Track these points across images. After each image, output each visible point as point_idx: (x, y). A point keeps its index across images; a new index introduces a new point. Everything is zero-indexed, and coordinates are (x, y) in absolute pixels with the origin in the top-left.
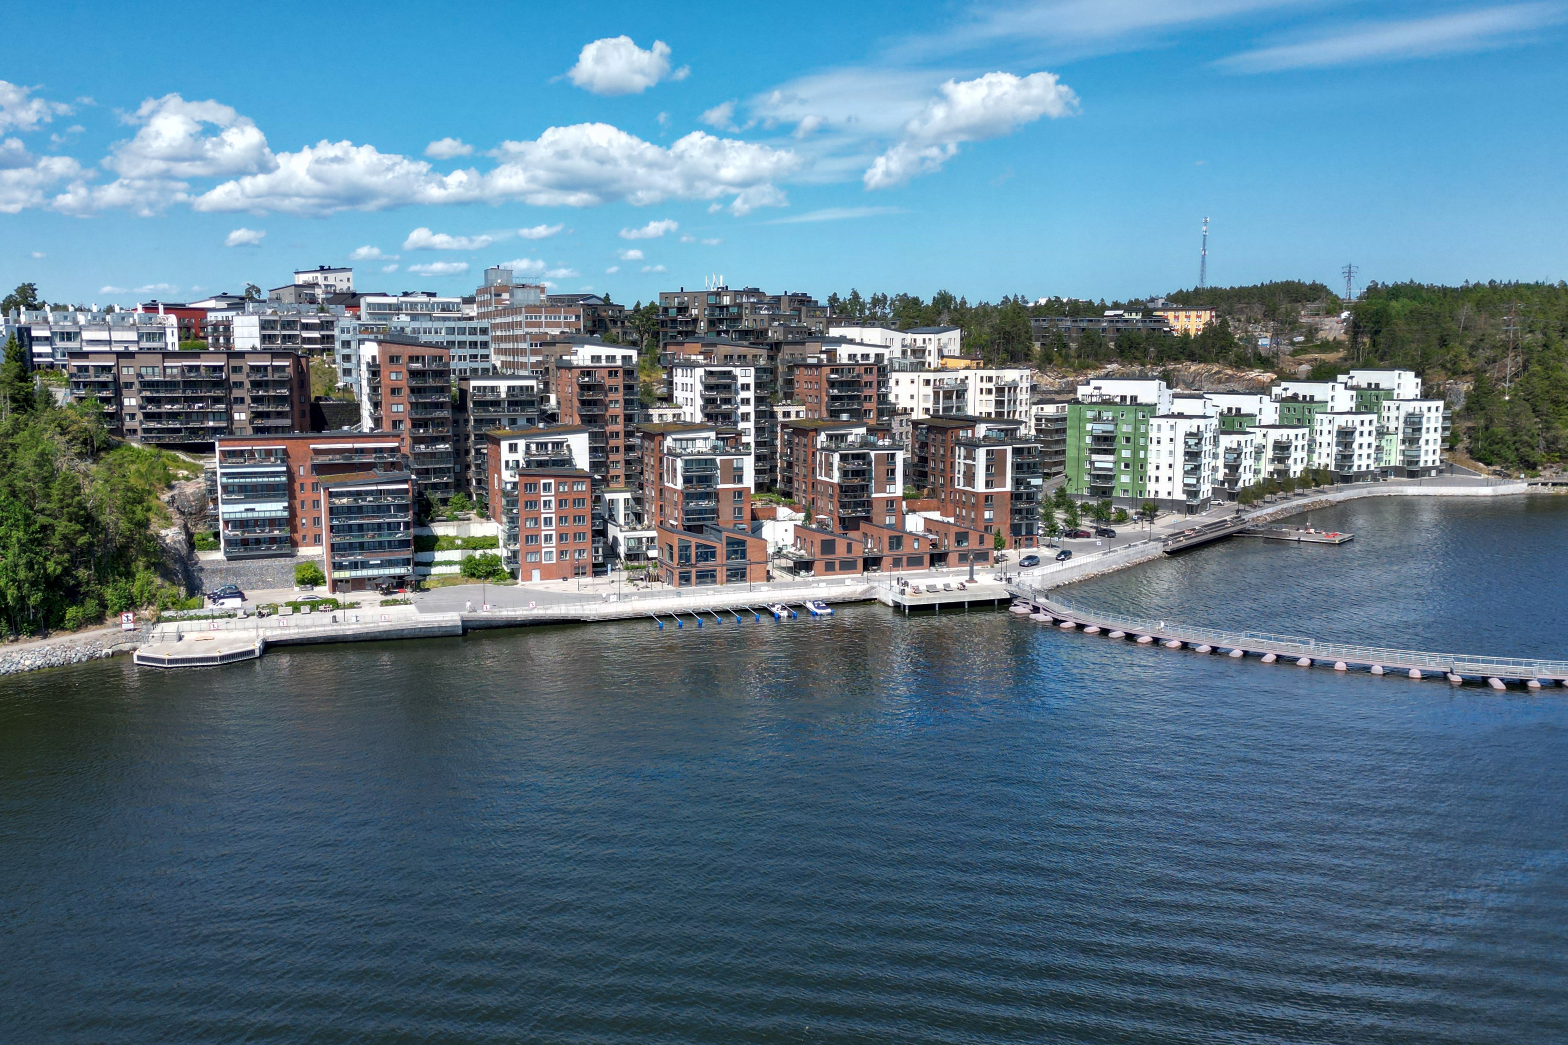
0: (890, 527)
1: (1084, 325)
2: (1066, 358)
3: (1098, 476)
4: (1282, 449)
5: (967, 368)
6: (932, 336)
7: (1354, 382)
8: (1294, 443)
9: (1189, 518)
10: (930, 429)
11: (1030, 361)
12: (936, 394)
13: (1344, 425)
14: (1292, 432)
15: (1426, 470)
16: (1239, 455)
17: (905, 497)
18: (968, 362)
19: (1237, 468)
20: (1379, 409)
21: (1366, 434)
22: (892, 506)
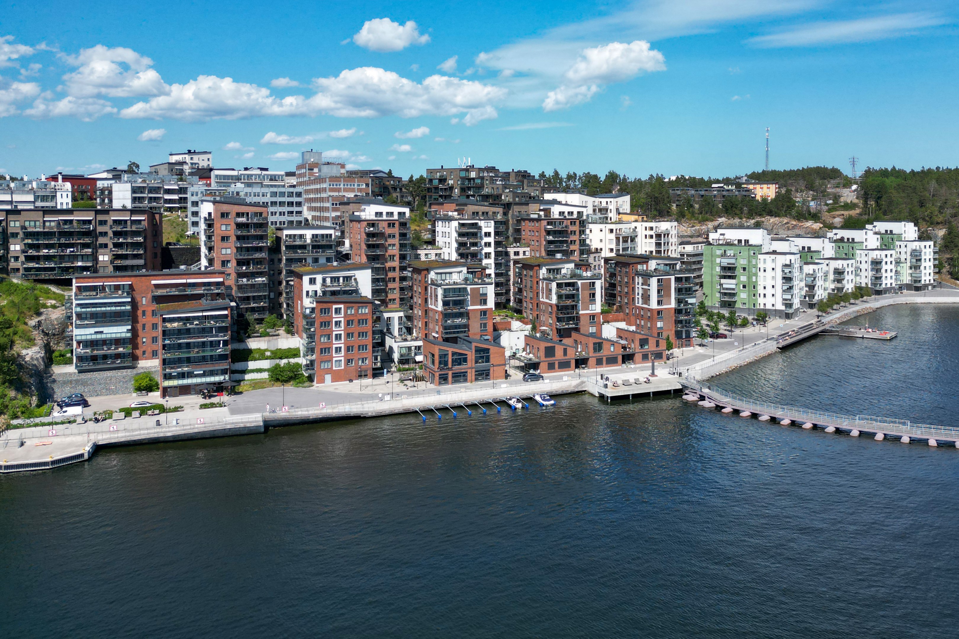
0: (592, 335)
1: (703, 193)
2: (693, 214)
3: (725, 294)
4: (839, 273)
5: (636, 221)
6: (612, 200)
7: (877, 229)
8: (847, 270)
9: (788, 322)
10: (617, 264)
11: (670, 216)
12: (618, 239)
13: (875, 257)
14: (845, 263)
15: (926, 286)
16: (815, 278)
17: (603, 312)
18: (636, 217)
19: (814, 287)
20: (894, 247)
21: (889, 263)
22: (593, 319)
